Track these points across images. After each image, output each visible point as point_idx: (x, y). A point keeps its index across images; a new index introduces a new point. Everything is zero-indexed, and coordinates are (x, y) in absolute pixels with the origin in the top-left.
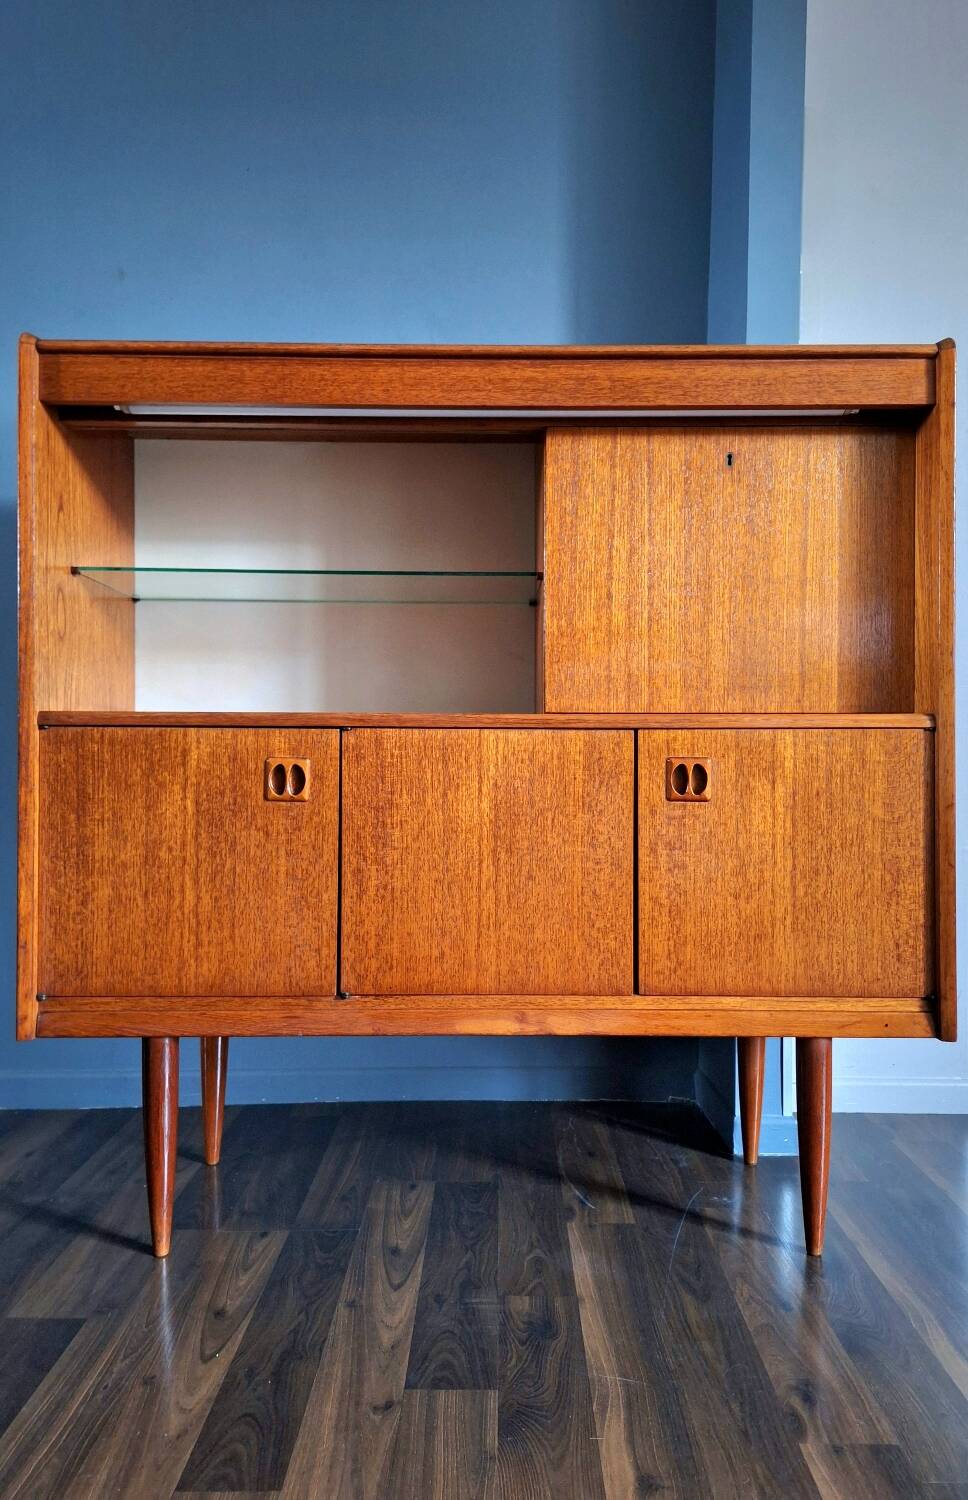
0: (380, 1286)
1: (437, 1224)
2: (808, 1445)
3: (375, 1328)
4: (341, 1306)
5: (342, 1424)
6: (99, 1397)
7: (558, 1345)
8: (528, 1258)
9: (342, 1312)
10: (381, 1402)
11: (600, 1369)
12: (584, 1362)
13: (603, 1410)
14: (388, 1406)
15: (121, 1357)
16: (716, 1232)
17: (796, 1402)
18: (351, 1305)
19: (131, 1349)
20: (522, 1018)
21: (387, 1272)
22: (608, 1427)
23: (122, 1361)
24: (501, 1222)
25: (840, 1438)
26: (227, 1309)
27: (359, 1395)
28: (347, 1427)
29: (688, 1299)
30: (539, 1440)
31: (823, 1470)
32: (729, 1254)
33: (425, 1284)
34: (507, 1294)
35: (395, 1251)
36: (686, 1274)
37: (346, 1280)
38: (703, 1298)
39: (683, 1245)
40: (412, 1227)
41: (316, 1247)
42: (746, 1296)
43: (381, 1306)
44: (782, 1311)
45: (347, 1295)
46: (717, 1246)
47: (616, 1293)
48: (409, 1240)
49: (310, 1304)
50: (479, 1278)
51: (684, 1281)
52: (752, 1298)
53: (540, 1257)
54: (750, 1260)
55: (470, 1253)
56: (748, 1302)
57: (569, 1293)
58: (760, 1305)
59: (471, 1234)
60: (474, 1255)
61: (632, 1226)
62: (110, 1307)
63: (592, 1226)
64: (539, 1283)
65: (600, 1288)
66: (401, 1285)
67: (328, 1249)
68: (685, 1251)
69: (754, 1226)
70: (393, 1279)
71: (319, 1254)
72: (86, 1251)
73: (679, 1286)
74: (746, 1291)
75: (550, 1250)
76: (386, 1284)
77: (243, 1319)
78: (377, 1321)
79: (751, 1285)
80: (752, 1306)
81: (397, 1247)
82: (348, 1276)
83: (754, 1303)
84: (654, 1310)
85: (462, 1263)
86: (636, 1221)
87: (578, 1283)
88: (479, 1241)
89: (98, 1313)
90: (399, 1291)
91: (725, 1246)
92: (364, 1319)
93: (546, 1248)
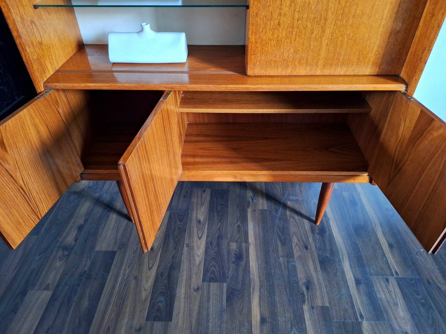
0: (196, 238)
1: (211, 210)
2: (305, 306)
3: (194, 257)
4: (185, 246)
5: (186, 296)
6: (123, 284)
7: (243, 263)
8: (236, 225)
9: (185, 249)
10: (196, 288)
11: (253, 274)
12: (249, 271)
13: (253, 292)
14: (198, 289)
15: (127, 268)
16: (290, 213)
17: (304, 289)
18: (188, 246)
19: (130, 264)
20: (235, 177)
21: (197, 231)
22: (254, 298)
23: (128, 269)
24: (229, 209)
25: (314, 304)
26: (154, 247)
27: (190, 285)
28: (187, 297)
29: (279, 243)
30: (236, 303)
31: (308, 315)
32: (293, 223)
33: (207, 237)
34: (230, 242)
35: (199, 222)
36: (280, 233)
37: (186, 235)
38: (283, 244)
39: (280, 219)
40: (204, 210)
41: (178, 219)
42: (296, 243)
43: (196, 247)
44: (305, 250)
45: (186, 242)
46: (290, 220)
47: (260, 241)
48: (203, 216)
49: (177, 245)
50: (222, 234)
51: (279, 236)
52: (297, 244)
53: (239, 225)
54: (298, 226)
55: (220, 223)
56: (296, 246)
57: (247, 241)
58: (299, 247)
59: (221, 214)
60: (221, 223)
61: (266, 210)
62: (123, 246)
63: (255, 210)
64: (239, 237)
65: (255, 239)
66: (201, 237)
67: (181, 221)
68: (280, 222)
69: (301, 210)
70: (199, 234)
71: (178, 223)
72: (113, 220)
73: (277, 238)
74: (296, 241)
75: (242, 221)
76: (197, 237)
77: (159, 251)
78: (195, 253)
79: (297, 238)
80: (297, 248)
81: (200, 220)
82: (186, 233)
83: (297, 246)
84: (270, 249)
85: (218, 227)
86: (267, 208)
87: (249, 237)
88: (223, 217)
89: (120, 248)
90: (201, 240)
91: (292, 220)
92: (191, 252)
93: (241, 221)
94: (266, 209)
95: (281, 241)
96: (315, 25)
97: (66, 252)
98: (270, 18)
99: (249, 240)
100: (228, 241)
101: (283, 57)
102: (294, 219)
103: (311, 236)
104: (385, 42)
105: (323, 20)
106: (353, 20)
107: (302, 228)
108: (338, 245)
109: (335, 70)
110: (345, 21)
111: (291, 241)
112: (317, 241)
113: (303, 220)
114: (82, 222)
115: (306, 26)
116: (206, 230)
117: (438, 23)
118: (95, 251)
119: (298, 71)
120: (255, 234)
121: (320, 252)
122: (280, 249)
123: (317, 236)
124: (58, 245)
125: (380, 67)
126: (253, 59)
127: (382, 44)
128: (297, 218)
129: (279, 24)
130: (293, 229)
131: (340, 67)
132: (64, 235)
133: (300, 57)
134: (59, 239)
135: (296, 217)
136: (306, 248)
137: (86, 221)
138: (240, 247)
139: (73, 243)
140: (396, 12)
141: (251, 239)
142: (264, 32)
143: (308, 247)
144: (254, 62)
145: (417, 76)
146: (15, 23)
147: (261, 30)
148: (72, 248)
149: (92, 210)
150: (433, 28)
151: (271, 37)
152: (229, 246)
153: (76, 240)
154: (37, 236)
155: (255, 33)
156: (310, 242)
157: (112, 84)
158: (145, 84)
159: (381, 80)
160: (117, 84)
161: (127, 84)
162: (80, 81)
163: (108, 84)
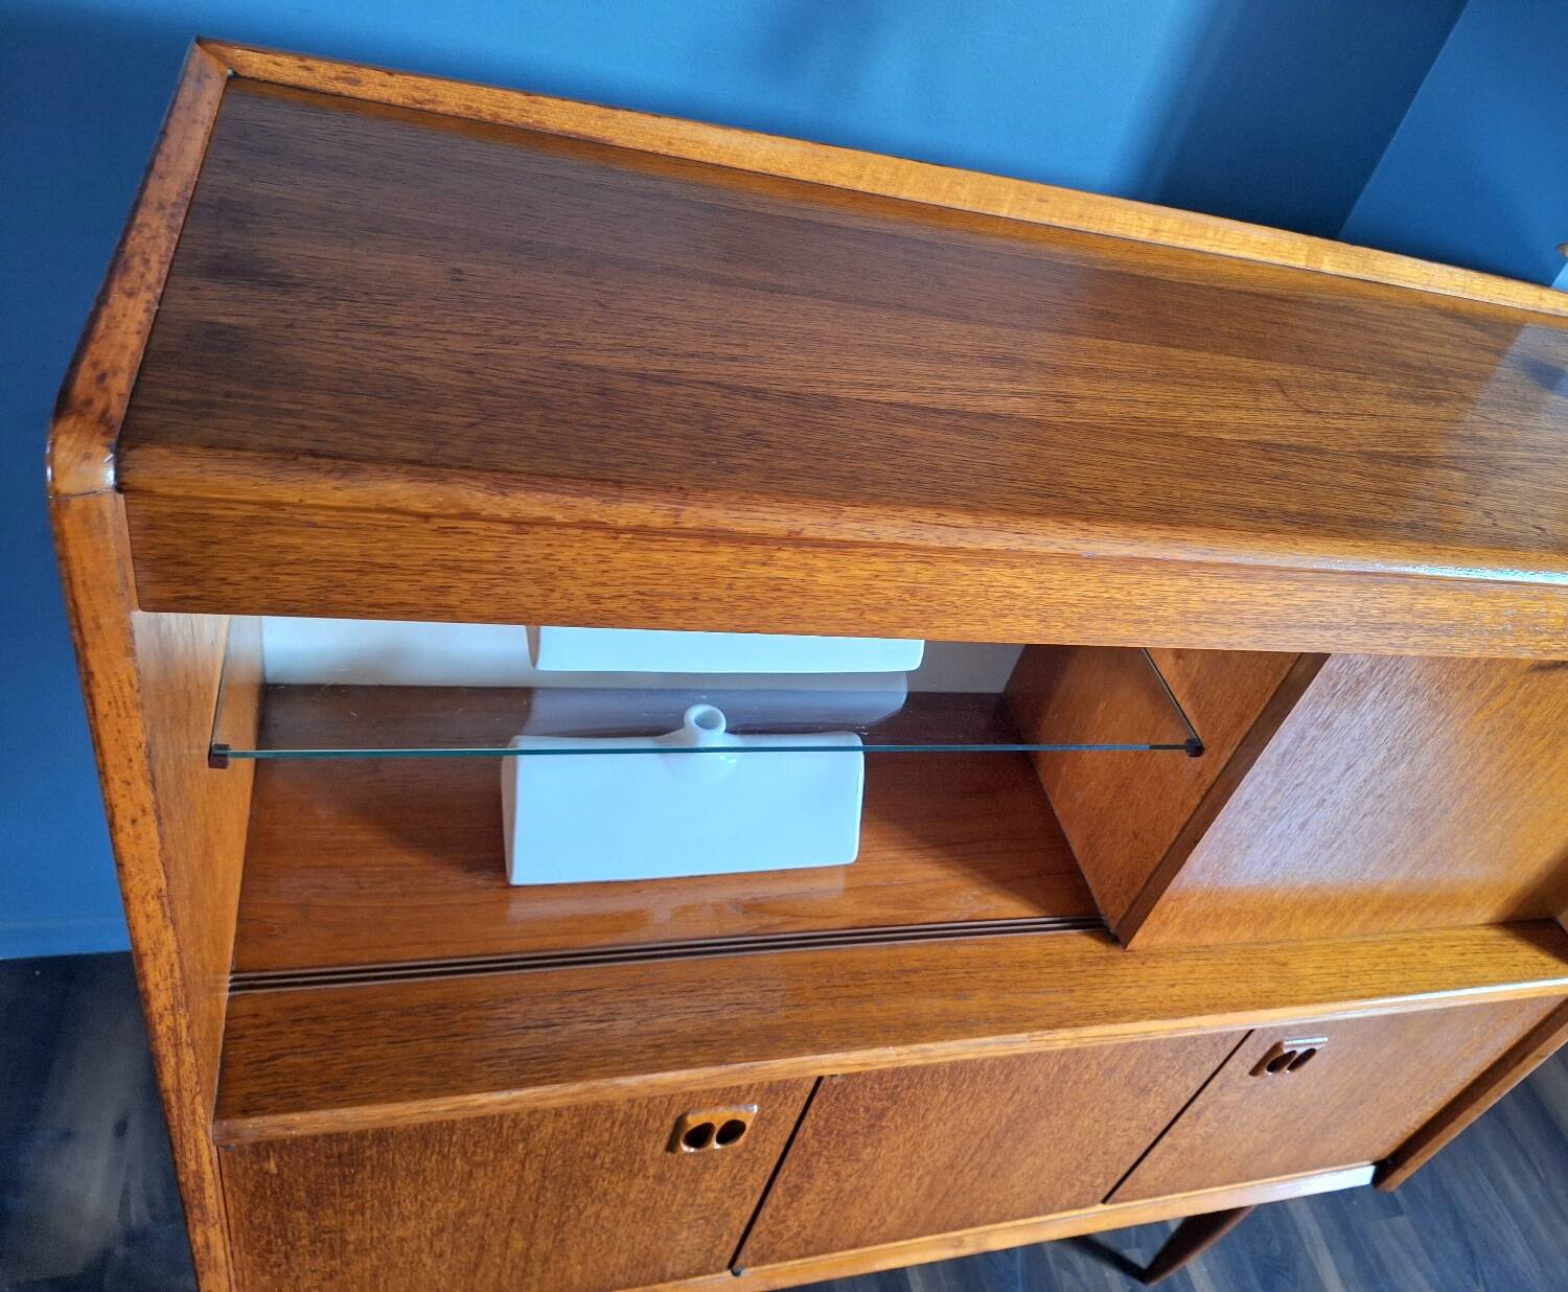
20: (959, 1245)
96: (1406, 826)
105: (1435, 814)
110: (1494, 813)
115: (1381, 828)
119: (1292, 930)
126: (1168, 910)
131: (1415, 915)
144: (1167, 918)
157: (594, 1083)
158: (747, 1058)
159: (1526, 953)
160: (621, 1081)
161: (669, 1070)
162: (421, 1073)
163: (576, 1087)
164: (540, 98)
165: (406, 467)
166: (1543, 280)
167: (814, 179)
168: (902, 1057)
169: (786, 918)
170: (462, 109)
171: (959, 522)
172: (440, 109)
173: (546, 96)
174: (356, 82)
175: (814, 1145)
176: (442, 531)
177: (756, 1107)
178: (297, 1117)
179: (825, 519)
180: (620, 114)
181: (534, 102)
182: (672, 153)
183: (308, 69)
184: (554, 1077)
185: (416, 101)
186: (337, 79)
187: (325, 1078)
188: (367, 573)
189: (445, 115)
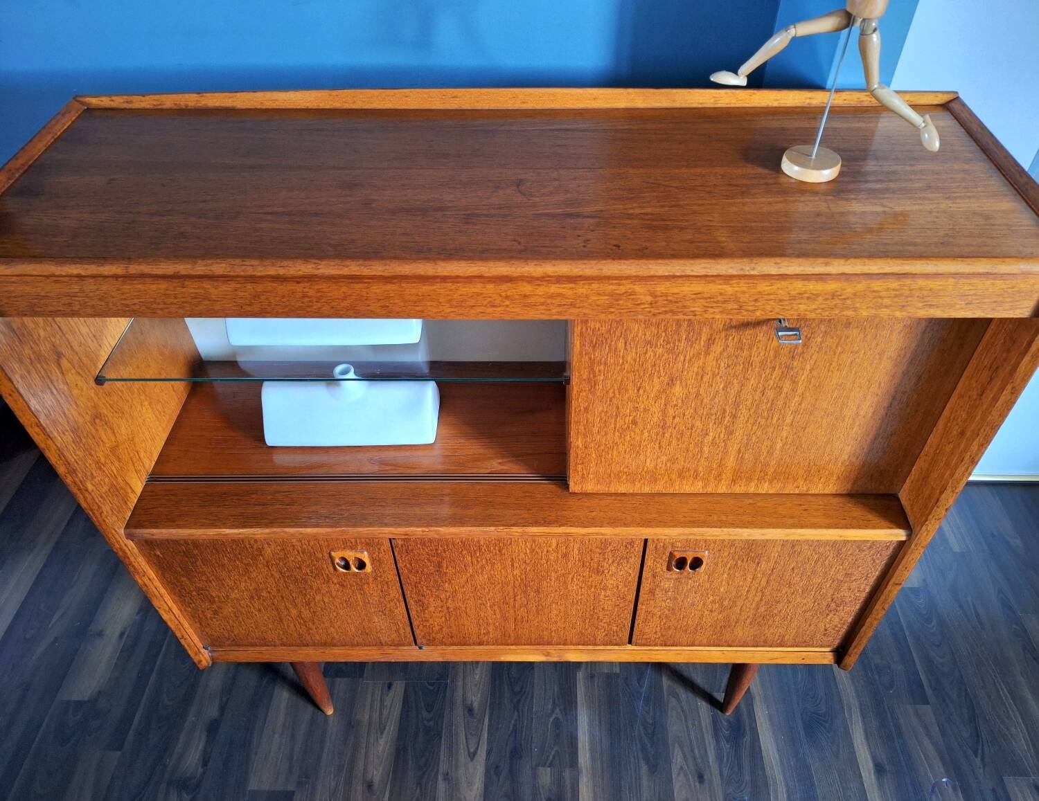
0: (463, 757)
1: (497, 676)
4: (440, 777)
16: (668, 682)
18: (446, 777)
20: (547, 654)
21: (466, 738)
32: (674, 712)
33: (489, 752)
34: (538, 765)
35: (470, 710)
36: (646, 740)
37: (443, 747)
38: (653, 768)
39: (647, 700)
40: (481, 677)
41: (422, 704)
42: (679, 765)
43: (463, 780)
44: (697, 784)
45: (443, 767)
46: (668, 701)
47: (602, 763)
48: (479, 696)
49: (422, 777)
50: (521, 745)
51: (644, 749)
52: (681, 768)
53: (557, 718)
54: (686, 721)
55: (516, 713)
56: (679, 774)
57: (574, 763)
58: (685, 776)
59: (517, 689)
60: (518, 712)
61: (617, 675)
62: (307, 778)
63: (592, 677)
64: (557, 751)
65: (593, 759)
66: (475, 754)
67: (430, 708)
68: (647, 708)
69: (693, 675)
70: (470, 746)
71: (425, 714)
72: (283, 705)
73: (640, 754)
74: (679, 759)
75: (565, 708)
76: (467, 753)
77: (385, 793)
78: (462, 797)
79: (683, 753)
80: (680, 779)
81: (472, 705)
82: (443, 740)
83: (682, 775)
84: (623, 783)
85: (511, 726)
86: (620, 670)
87: (580, 752)
88: (522, 696)
89: (300, 784)
90: (474, 761)
91: (673, 701)
92: (454, 795)
93: (562, 707)
94: (618, 671)
95: (647, 761)
96: (711, 425)
97: (185, 795)
98: (614, 414)
99: (580, 761)
100: (534, 763)
101: (646, 468)
102: (679, 700)
103: (712, 747)
104: (863, 449)
105: (727, 418)
106: (794, 417)
107: (694, 725)
108: (768, 770)
109: (757, 486)
110: (775, 419)
111: (668, 762)
112: (725, 759)
113: (696, 701)
114: (213, 711)
115: (693, 426)
116: (486, 735)
117: (971, 456)
118: (247, 792)
119: (677, 488)
120: (592, 743)
121: (731, 790)
122: (645, 782)
123: (726, 746)
124: (167, 775)
125: (854, 483)
126: (580, 469)
127: (857, 450)
128: (683, 696)
129: (634, 422)
130: (674, 727)
131: (767, 484)
132: (178, 749)
133: (681, 468)
134: (168, 760)
135: (683, 694)
136: (701, 778)
137: (223, 709)
138: (559, 781)
139: (200, 770)
140: (888, 407)
141: (584, 758)
142: (603, 433)
143: (705, 777)
144: (583, 474)
145: (930, 525)
146: (62, 454)
147: (595, 430)
148: (198, 786)
149: (234, 678)
150: (962, 461)
151: (617, 440)
152: (535, 776)
153: (205, 762)
154: (119, 753)
155: (584, 435)
156: (711, 761)
157: (275, 530)
158: (347, 526)
159: (857, 511)
160: (287, 530)
161: (309, 527)
162: (206, 519)
163: (267, 531)
164: (205, 94)
165: (30, 259)
166: (820, 87)
167: (332, 107)
168: (425, 533)
169: (393, 467)
170: (173, 106)
171: (252, 263)
172: (164, 107)
173: (206, 93)
174: (130, 102)
175: (413, 578)
176: (56, 282)
177: (365, 553)
178: (155, 531)
179: (189, 266)
180: (238, 94)
181: (202, 96)
182: (264, 107)
183: (112, 100)
184: (259, 525)
185: (155, 105)
186: (124, 102)
187: (169, 517)
188: (41, 299)
189: (167, 109)
